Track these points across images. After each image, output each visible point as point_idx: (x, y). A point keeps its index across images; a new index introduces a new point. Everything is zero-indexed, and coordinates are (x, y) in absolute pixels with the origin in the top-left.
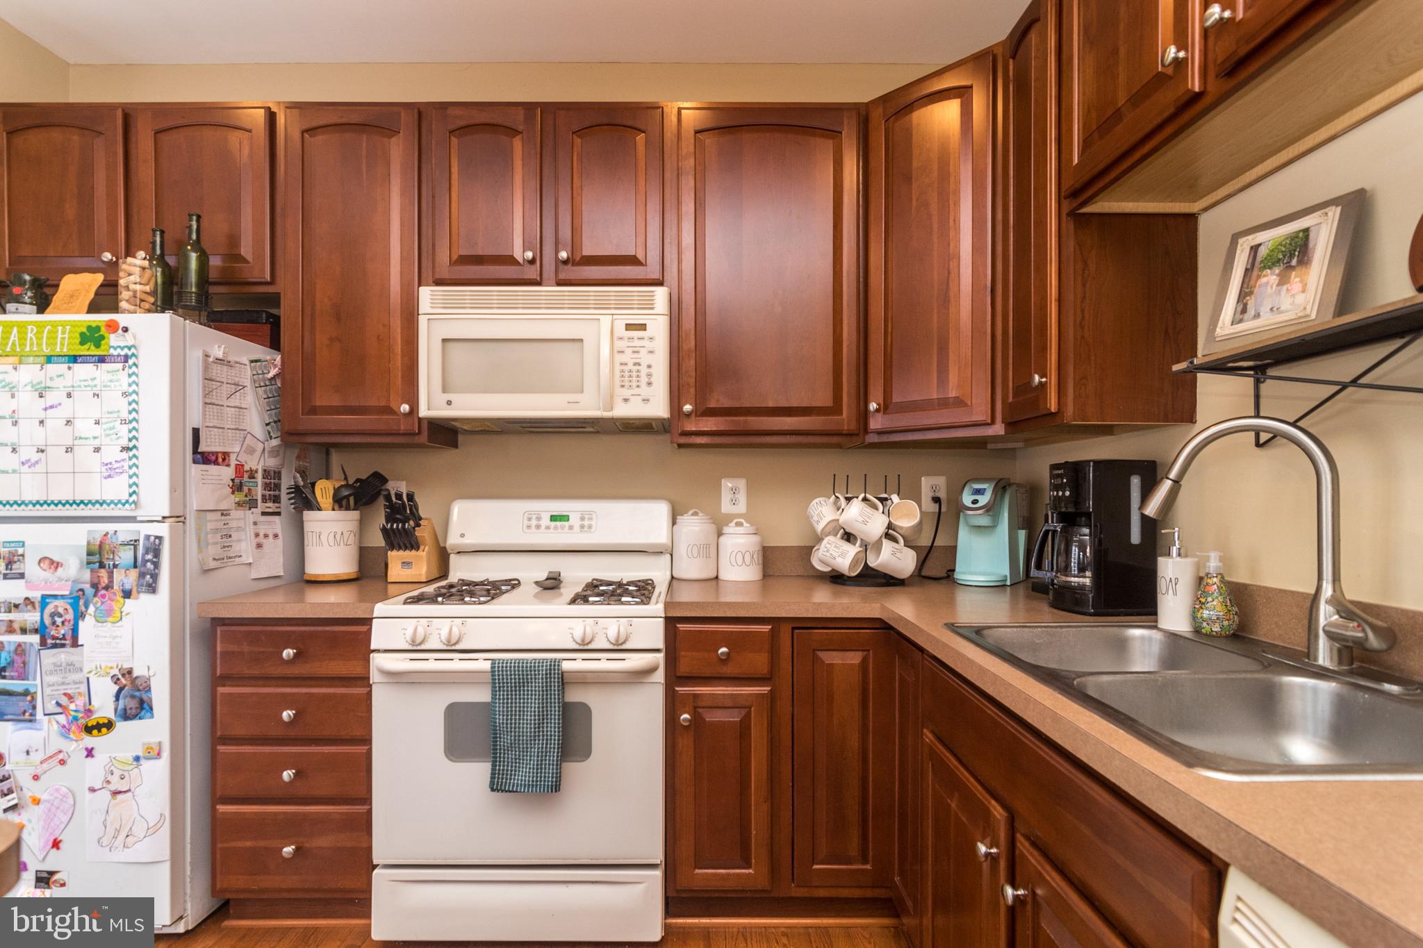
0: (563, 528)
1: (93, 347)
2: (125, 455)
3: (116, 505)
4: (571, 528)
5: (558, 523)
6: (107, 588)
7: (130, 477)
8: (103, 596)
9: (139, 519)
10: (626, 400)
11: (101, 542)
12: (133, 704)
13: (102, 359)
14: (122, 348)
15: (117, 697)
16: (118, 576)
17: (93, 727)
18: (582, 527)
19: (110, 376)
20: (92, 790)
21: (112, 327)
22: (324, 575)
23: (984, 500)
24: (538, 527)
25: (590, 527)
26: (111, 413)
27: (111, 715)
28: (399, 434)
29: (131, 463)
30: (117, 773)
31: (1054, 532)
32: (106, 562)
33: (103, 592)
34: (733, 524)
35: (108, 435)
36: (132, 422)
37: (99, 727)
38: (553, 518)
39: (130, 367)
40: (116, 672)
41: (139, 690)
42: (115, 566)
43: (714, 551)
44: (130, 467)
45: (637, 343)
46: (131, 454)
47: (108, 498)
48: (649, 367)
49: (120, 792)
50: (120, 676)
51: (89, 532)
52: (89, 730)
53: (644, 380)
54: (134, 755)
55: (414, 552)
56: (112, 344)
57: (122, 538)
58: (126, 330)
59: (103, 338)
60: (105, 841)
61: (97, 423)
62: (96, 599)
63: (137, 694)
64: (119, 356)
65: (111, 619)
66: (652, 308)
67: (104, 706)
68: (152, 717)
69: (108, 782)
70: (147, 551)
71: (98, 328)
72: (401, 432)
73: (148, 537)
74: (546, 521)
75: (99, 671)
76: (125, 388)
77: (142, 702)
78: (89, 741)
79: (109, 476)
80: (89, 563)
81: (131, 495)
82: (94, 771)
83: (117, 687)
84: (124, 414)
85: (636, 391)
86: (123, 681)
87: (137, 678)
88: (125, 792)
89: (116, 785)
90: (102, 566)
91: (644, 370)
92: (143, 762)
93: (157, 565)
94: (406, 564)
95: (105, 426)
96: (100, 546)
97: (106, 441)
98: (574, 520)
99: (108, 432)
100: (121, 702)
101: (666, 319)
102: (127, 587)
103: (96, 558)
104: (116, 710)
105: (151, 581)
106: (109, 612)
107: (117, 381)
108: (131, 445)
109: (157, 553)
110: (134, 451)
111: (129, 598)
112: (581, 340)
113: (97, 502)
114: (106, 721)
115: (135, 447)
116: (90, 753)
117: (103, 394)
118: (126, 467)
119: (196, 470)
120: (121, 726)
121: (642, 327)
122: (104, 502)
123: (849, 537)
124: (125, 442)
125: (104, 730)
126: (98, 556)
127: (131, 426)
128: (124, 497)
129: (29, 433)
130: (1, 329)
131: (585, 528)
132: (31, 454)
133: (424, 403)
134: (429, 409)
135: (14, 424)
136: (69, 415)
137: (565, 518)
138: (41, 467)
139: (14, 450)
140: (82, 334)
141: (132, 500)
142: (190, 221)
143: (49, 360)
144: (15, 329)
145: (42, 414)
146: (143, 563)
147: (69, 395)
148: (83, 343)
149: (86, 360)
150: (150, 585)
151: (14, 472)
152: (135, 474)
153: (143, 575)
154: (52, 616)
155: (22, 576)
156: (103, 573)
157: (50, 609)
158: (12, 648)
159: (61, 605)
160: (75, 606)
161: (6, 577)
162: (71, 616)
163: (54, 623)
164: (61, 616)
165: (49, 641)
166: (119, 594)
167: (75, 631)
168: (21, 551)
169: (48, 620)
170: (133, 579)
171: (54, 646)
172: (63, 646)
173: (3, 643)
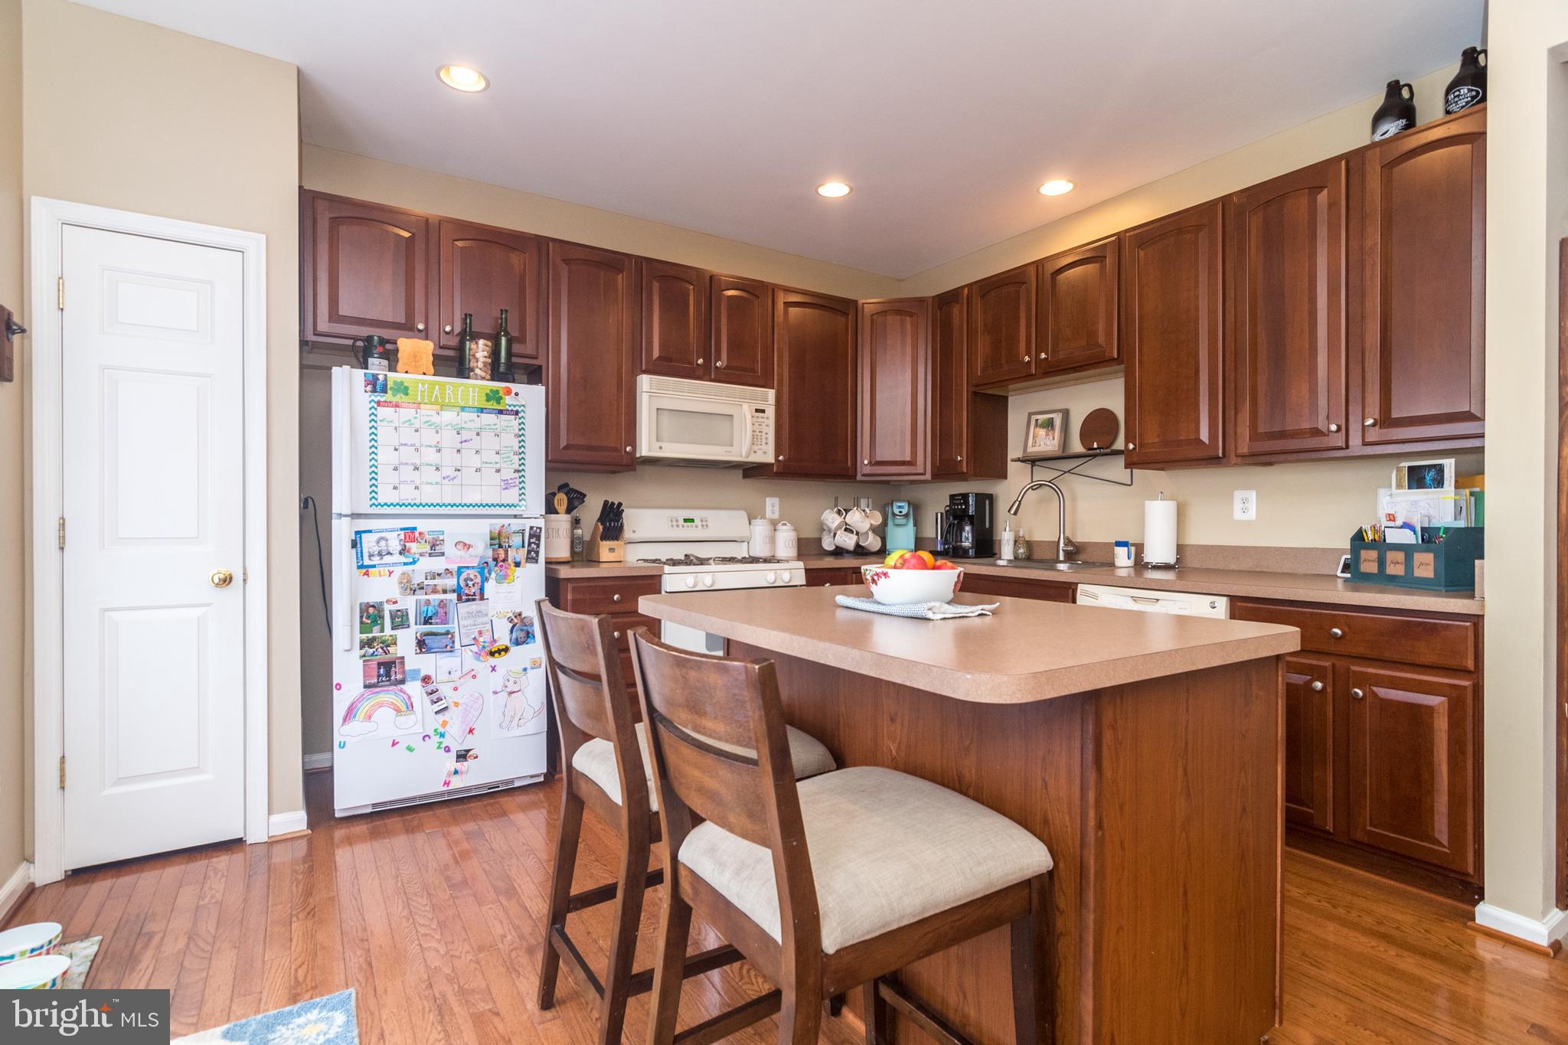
0: (692, 526)
1: (495, 404)
2: (517, 475)
3: (510, 507)
4: (697, 526)
5: (689, 524)
6: (504, 561)
9: (524, 516)
10: (755, 452)
11: (499, 531)
12: (522, 635)
13: (501, 412)
14: (515, 406)
15: (512, 631)
16: (511, 553)
17: (495, 652)
18: (703, 526)
19: (506, 423)
20: (495, 693)
21: (508, 392)
22: (561, 558)
23: (905, 511)
24: (678, 526)
25: (707, 526)
26: (507, 447)
27: (508, 644)
28: (621, 465)
29: (521, 480)
30: (512, 680)
31: (954, 524)
32: (504, 544)
33: (501, 564)
34: (781, 524)
35: (505, 462)
36: (521, 453)
37: (499, 651)
38: (685, 520)
39: (520, 418)
40: (511, 615)
41: (526, 626)
42: (509, 546)
43: (772, 540)
44: (520, 483)
45: (760, 420)
46: (520, 474)
47: (505, 502)
48: (766, 434)
49: (514, 692)
50: (513, 618)
52: (492, 654)
53: (764, 441)
54: (523, 667)
55: (616, 542)
56: (507, 403)
57: (514, 528)
58: (515, 394)
59: (501, 398)
60: (504, 725)
61: (498, 453)
62: (496, 568)
63: (525, 628)
64: (512, 411)
65: (506, 581)
66: (767, 401)
67: (503, 638)
68: (535, 642)
69: (506, 687)
70: (531, 536)
71: (497, 392)
72: (623, 464)
73: (531, 528)
74: (681, 522)
75: (499, 615)
76: (517, 431)
77: (528, 633)
78: (492, 661)
79: (506, 488)
80: (491, 545)
81: (520, 501)
82: (496, 680)
83: (511, 625)
84: (516, 448)
85: (760, 447)
86: (515, 620)
87: (525, 618)
88: (518, 691)
89: (511, 687)
90: (500, 546)
91: (764, 434)
92: (529, 671)
93: (538, 546)
94: (612, 550)
95: (503, 456)
96: (499, 534)
97: (504, 465)
98: (697, 522)
99: (505, 460)
100: (514, 634)
101: (774, 407)
102: (518, 560)
103: (497, 541)
104: (511, 640)
105: (534, 556)
106: (506, 577)
107: (511, 427)
108: (520, 469)
109: (538, 538)
110: (523, 473)
111: (519, 567)
112: (732, 416)
113: (498, 505)
114: (504, 647)
115: (523, 470)
116: (493, 669)
117: (502, 435)
118: (517, 483)
120: (514, 649)
121: (763, 411)
122: (503, 505)
123: (848, 530)
124: (516, 467)
125: (503, 653)
126: (498, 540)
127: (520, 457)
128: (516, 502)
129: (449, 458)
130: (426, 386)
131: (705, 527)
132: (450, 472)
133: (646, 447)
134: (649, 451)
135: (439, 451)
136: (479, 448)
137: (692, 520)
138: (457, 481)
139: (437, 469)
140: (487, 394)
141: (520, 504)
142: (502, 314)
143: (463, 409)
144: (437, 387)
145: (459, 446)
146: (530, 544)
147: (478, 434)
148: (488, 400)
149: (490, 411)
150: (533, 558)
151: (437, 483)
152: (523, 487)
153: (529, 552)
154: (466, 580)
155: (443, 554)
156: (501, 551)
157: (464, 576)
158: (437, 603)
159: (472, 573)
160: (481, 573)
161: (430, 555)
162: (479, 580)
163: (467, 585)
164: (472, 580)
165: (464, 597)
166: (513, 565)
167: (482, 590)
168: (441, 538)
169: (462, 584)
170: (522, 555)
171: (468, 600)
172: (474, 600)
173: (429, 600)
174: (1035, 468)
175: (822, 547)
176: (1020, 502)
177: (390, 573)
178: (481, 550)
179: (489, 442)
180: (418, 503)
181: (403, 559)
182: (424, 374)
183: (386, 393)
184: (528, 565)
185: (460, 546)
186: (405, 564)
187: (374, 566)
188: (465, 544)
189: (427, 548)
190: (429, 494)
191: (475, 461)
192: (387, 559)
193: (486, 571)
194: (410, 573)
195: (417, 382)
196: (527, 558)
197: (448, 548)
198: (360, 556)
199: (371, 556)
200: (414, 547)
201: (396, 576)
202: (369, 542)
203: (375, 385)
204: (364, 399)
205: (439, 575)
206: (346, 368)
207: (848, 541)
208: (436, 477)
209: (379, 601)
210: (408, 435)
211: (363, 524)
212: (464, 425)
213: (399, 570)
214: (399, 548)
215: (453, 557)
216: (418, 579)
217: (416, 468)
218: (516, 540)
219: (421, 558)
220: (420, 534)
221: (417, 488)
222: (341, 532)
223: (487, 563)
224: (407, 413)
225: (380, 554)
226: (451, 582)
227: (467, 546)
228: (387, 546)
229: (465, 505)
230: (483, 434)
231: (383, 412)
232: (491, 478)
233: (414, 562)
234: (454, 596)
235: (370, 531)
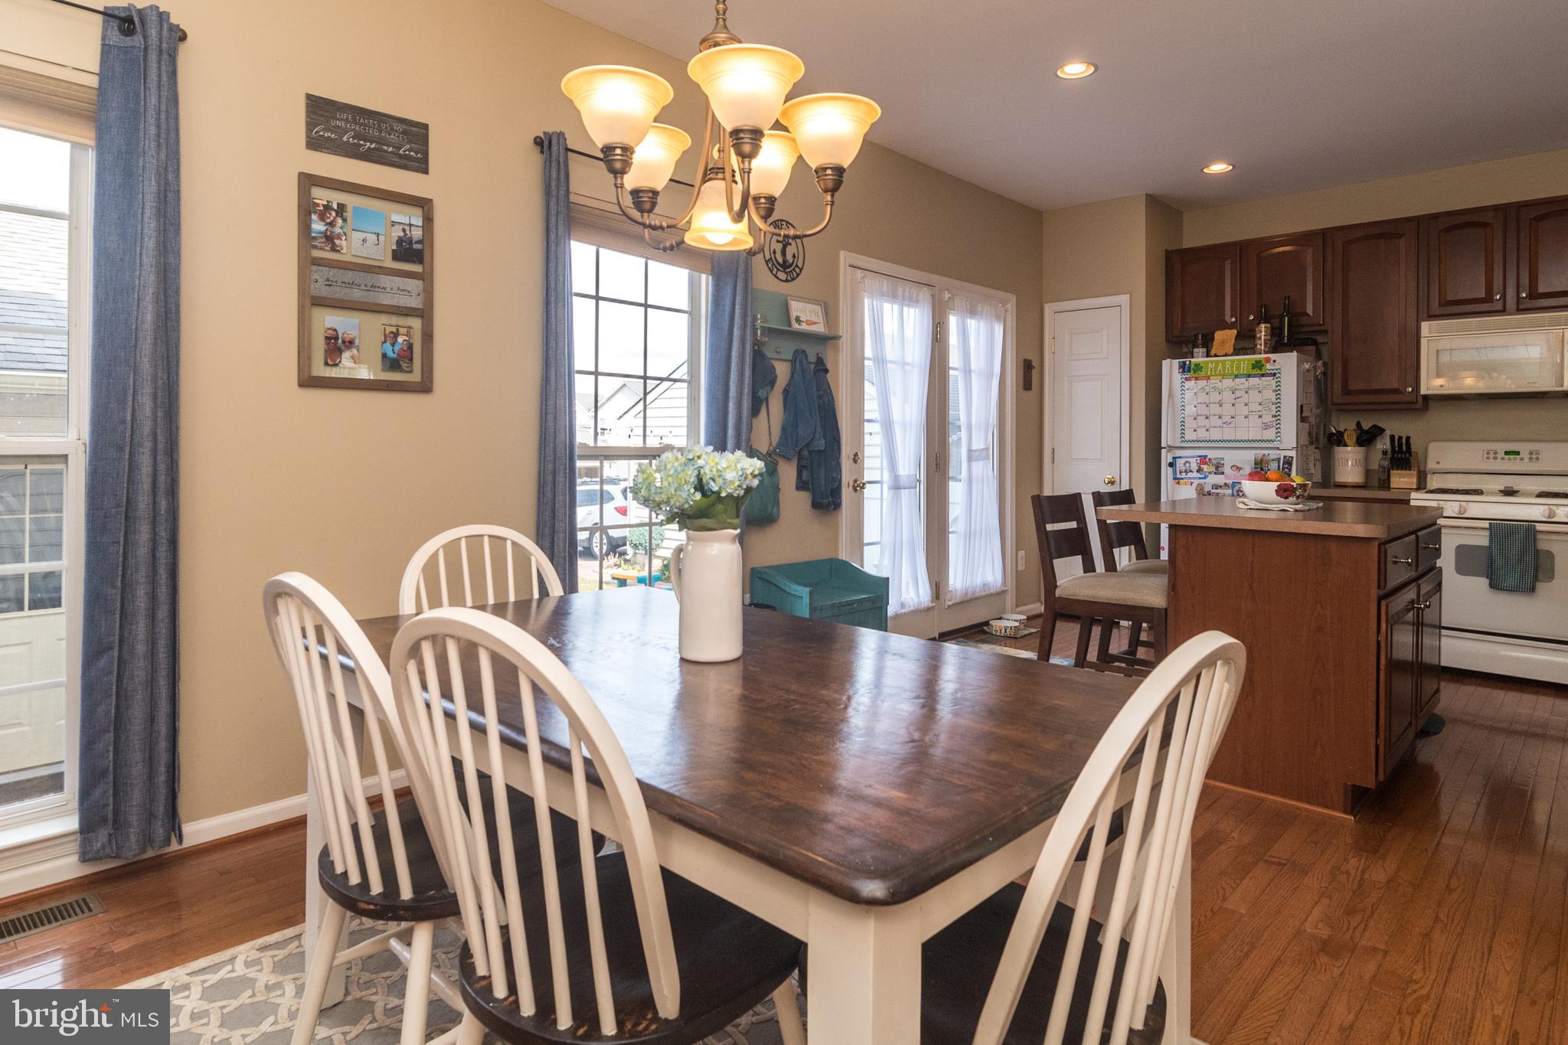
0: (1515, 459)
1: (1258, 370)
2: (1274, 419)
3: (1269, 442)
4: (1522, 459)
5: (1511, 458)
7: (1277, 429)
9: (1280, 448)
13: (1263, 375)
14: (1273, 370)
18: (1530, 459)
19: (1266, 383)
21: (1268, 360)
24: (1496, 458)
25: (1536, 459)
26: (1267, 400)
29: (1277, 423)
35: (1265, 410)
36: (1277, 404)
38: (1507, 453)
39: (1277, 378)
44: (1277, 425)
46: (1277, 418)
47: (1265, 438)
51: (1255, 454)
56: (1267, 368)
57: (1272, 457)
58: (1274, 361)
59: (1263, 365)
61: (1260, 404)
64: (1271, 373)
70: (1285, 463)
71: (1260, 361)
73: (1285, 457)
74: (1501, 455)
76: (1274, 388)
79: (1266, 429)
80: (1255, 468)
84: (1274, 400)
90: (1262, 469)
93: (1290, 470)
95: (1264, 406)
96: (1262, 460)
97: (1265, 413)
98: (1524, 455)
99: (1266, 408)
107: (1270, 385)
108: (1277, 414)
109: (1290, 464)
110: (1279, 417)
113: (1259, 440)
115: (1279, 415)
117: (1264, 392)
118: (1275, 425)
119: (1301, 424)
122: (1263, 440)
124: (1274, 413)
127: (1277, 406)
128: (1273, 438)
129: (1227, 410)
130: (1213, 365)
131: (1533, 460)
132: (1227, 419)
135: (1221, 406)
136: (1246, 401)
137: (1517, 453)
138: (1233, 425)
139: (1220, 417)
140: (1254, 364)
141: (1276, 439)
143: (1236, 376)
144: (1220, 364)
145: (1233, 401)
146: (1283, 468)
147: (1246, 392)
148: (1253, 369)
149: (1255, 376)
151: (1220, 427)
152: (1279, 428)
155: (1223, 473)
157: (1235, 488)
161: (1215, 473)
163: (1237, 494)
164: (1240, 491)
168: (1223, 462)
177: (1192, 483)
179: (1254, 396)
180: (1208, 439)
181: (1199, 475)
182: (1229, 355)
183: (1190, 372)
186: (1200, 478)
189: (1214, 469)
190: (1215, 434)
191: (1245, 411)
192: (1190, 475)
194: (1203, 484)
195: (1207, 362)
197: (1227, 469)
198: (1175, 473)
199: (1181, 472)
200: (1205, 467)
201: (1195, 485)
202: (1180, 463)
203: (1184, 368)
204: (1177, 377)
205: (1220, 486)
206: (1169, 360)
208: (1219, 422)
210: (1203, 397)
211: (1179, 453)
212: (1237, 387)
213: (1196, 482)
214: (1197, 468)
216: (1207, 488)
217: (1207, 418)
218: (1274, 466)
219: (1209, 475)
220: (1210, 459)
221: (1207, 430)
222: (1166, 457)
224: (1202, 383)
225: (1186, 472)
226: (1227, 491)
227: (1239, 469)
228: (1190, 466)
229: (1239, 440)
230: (1250, 392)
231: (1188, 384)
232: (1254, 421)
233: (1205, 478)
235: (1180, 457)
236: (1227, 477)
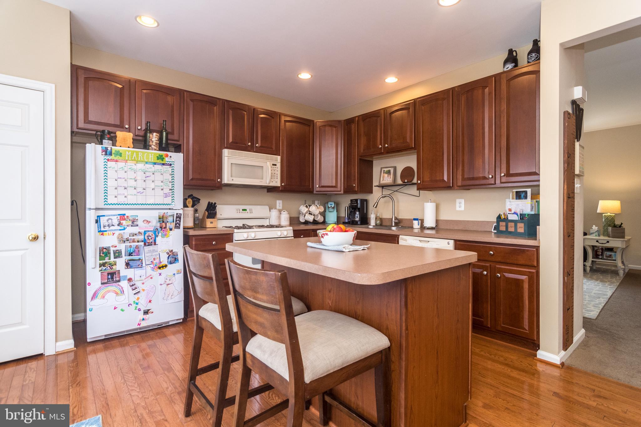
0: (246, 212)
1: (161, 161)
2: (171, 191)
3: (168, 205)
4: (248, 212)
5: (245, 211)
6: (165, 228)
7: (172, 197)
8: (164, 230)
9: (174, 209)
10: (272, 182)
11: (163, 215)
12: (173, 259)
13: (163, 164)
14: (170, 162)
15: (168, 258)
16: (168, 225)
17: (161, 267)
18: (250, 212)
19: (166, 169)
20: (161, 285)
21: (167, 156)
23: (333, 206)
24: (240, 212)
25: (252, 212)
26: (166, 179)
27: (167, 263)
28: (216, 187)
29: (172, 194)
30: (168, 279)
31: (352, 211)
32: (165, 221)
33: (164, 229)
34: (283, 211)
35: (165, 186)
36: (172, 182)
37: (163, 267)
38: (243, 210)
39: (172, 167)
40: (168, 251)
41: (175, 256)
42: (167, 222)
43: (279, 218)
44: (172, 195)
45: (275, 169)
46: (172, 191)
47: (165, 203)
48: (277, 174)
49: (169, 284)
50: (169, 252)
51: (159, 212)
52: (160, 268)
53: (276, 177)
54: (173, 273)
55: (213, 219)
56: (166, 160)
57: (169, 214)
58: (170, 157)
59: (164, 158)
60: (165, 298)
61: (162, 182)
62: (161, 231)
63: (174, 257)
64: (168, 164)
65: (166, 237)
66: (277, 161)
67: (164, 261)
69: (166, 282)
70: (177, 217)
71: (162, 156)
73: (177, 214)
74: (241, 211)
75: (162, 251)
76: (171, 173)
77: (175, 259)
78: (160, 271)
79: (166, 197)
80: (159, 221)
81: (172, 202)
82: (161, 279)
83: (168, 255)
84: (170, 180)
85: (274, 180)
86: (170, 253)
87: (174, 252)
88: (171, 284)
89: (168, 282)
90: (163, 222)
91: (276, 175)
92: (176, 275)
93: (180, 221)
94: (212, 223)
95: (165, 183)
96: (163, 216)
97: (165, 187)
98: (248, 210)
99: (165, 185)
100: (169, 259)
101: (280, 163)
102: (171, 228)
103: (162, 220)
104: (168, 262)
105: (178, 226)
106: (166, 235)
107: (168, 171)
108: (172, 189)
109: (180, 218)
110: (173, 190)
111: (171, 230)
112: (263, 167)
113: (162, 204)
114: (165, 265)
115: (173, 189)
116: (160, 274)
117: (164, 174)
118: (171, 195)
120: (169, 266)
121: (276, 165)
122: (164, 204)
123: (310, 214)
124: (171, 188)
125: (164, 268)
126: (162, 219)
127: (172, 183)
128: (170, 203)
129: (140, 184)
130: (130, 153)
131: (251, 213)
132: (141, 190)
133: (226, 179)
134: (228, 181)
135: (136, 181)
136: (153, 179)
137: (246, 210)
138: (144, 194)
139: (135, 189)
140: (157, 157)
141: (172, 204)
142: (164, 122)
143: (147, 163)
144: (135, 153)
145: (145, 179)
146: (176, 221)
147: (153, 174)
148: (158, 159)
149: (159, 164)
150: (178, 227)
151: (135, 195)
152: (173, 197)
153: (176, 224)
154: (148, 236)
155: (137, 225)
156: (164, 224)
157: (147, 235)
158: (135, 247)
159: (150, 233)
160: (155, 234)
161: (132, 226)
162: (154, 236)
163: (148, 239)
164: (151, 236)
165: (147, 244)
166: (169, 230)
167: (155, 241)
168: (137, 218)
169: (146, 238)
170: (173, 225)
171: (149, 245)
172: (151, 245)
173: (131, 245)
174: (383, 189)
175: (300, 221)
176: (378, 203)
177: (113, 234)
178: (155, 223)
179: (158, 177)
180: (126, 203)
181: (119, 228)
182: (129, 147)
183: (111, 155)
184: (175, 230)
185: (145, 222)
186: (120, 230)
187: (106, 231)
188: (147, 221)
189: (130, 223)
190: (131, 199)
191: (152, 185)
192: (112, 228)
193: (157, 232)
194: (123, 234)
195: (126, 151)
196: (175, 227)
197: (140, 223)
198: (99, 227)
199: (104, 226)
200: (124, 222)
201: (116, 235)
202: (103, 221)
203: (106, 152)
204: (101, 158)
205: (136, 234)
206: (93, 144)
207: (310, 218)
208: (135, 192)
209: (108, 246)
210: (121, 174)
211: (101, 213)
212: (147, 170)
213: (117, 233)
214: (118, 223)
215: (142, 227)
216: (125, 237)
217: (126, 188)
218: (170, 219)
219: (127, 227)
220: (127, 217)
221: (126, 197)
222: (90, 216)
223: (157, 229)
224: (121, 164)
225: (109, 226)
226: (141, 237)
227: (148, 222)
228: (112, 222)
229: (148, 204)
230: (155, 174)
231: (110, 164)
232: (158, 191)
233: (124, 229)
234: (142, 244)
235: (104, 216)
236: (140, 228)
